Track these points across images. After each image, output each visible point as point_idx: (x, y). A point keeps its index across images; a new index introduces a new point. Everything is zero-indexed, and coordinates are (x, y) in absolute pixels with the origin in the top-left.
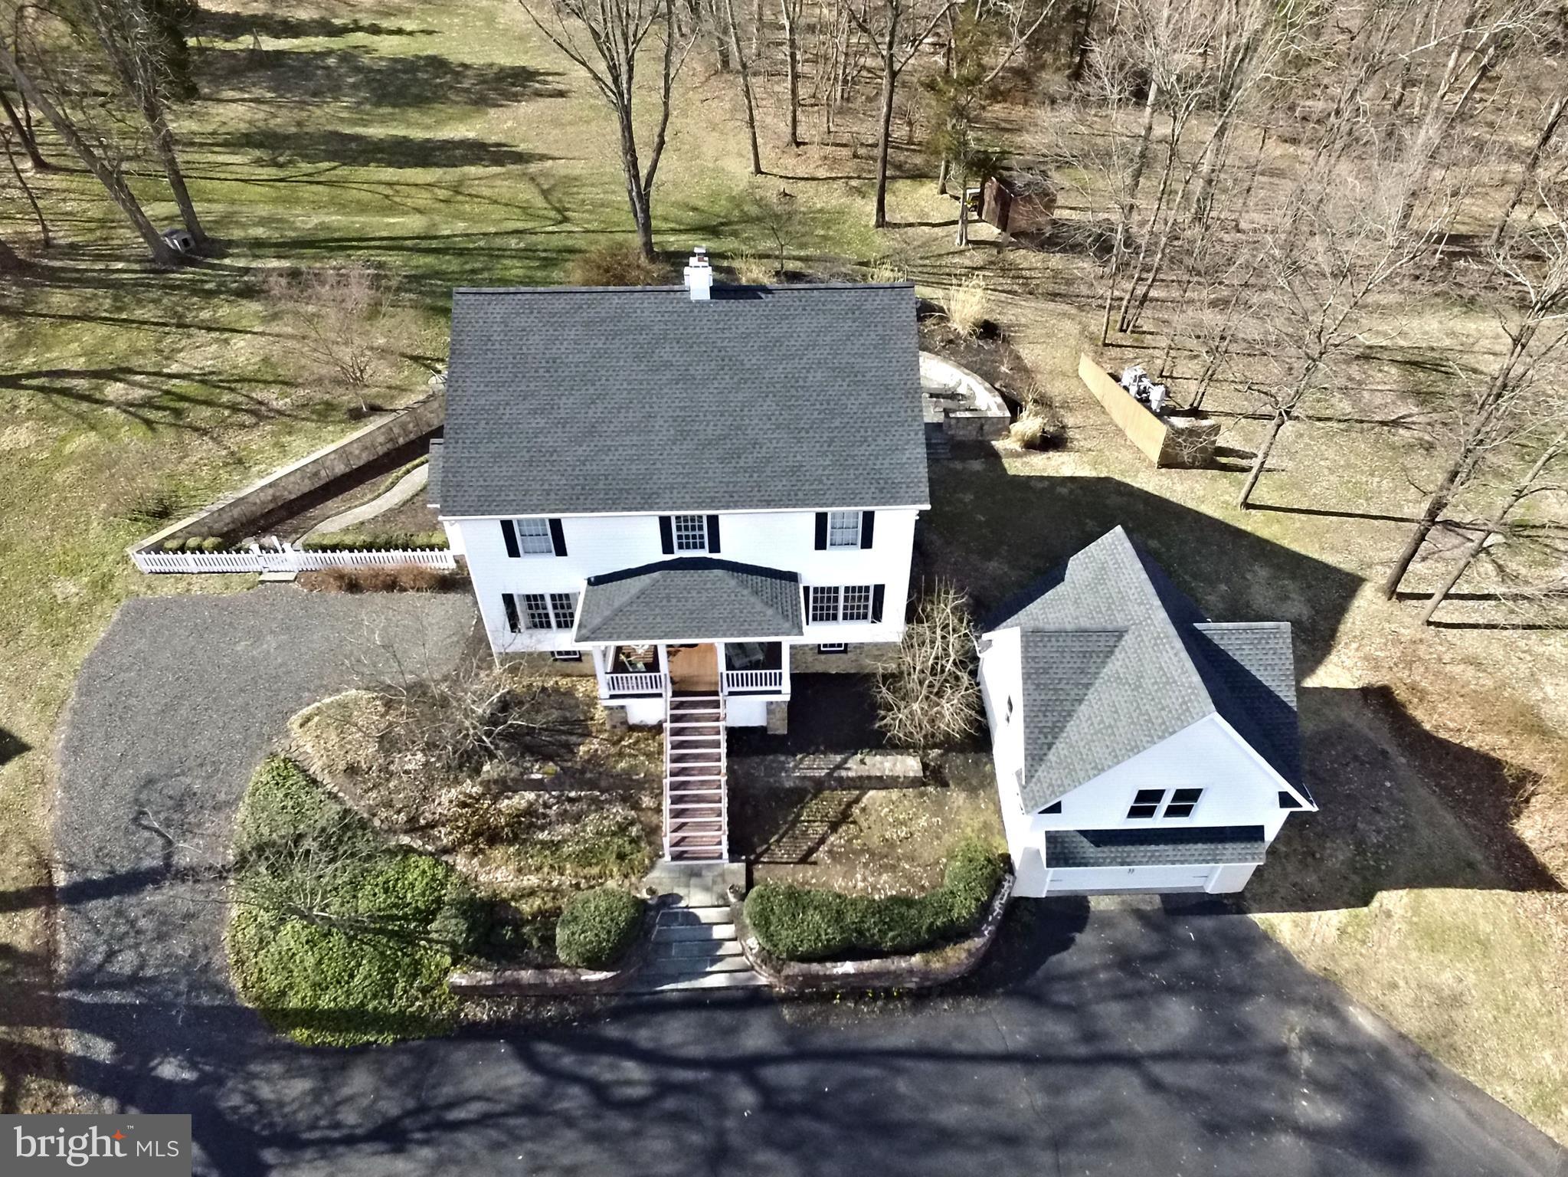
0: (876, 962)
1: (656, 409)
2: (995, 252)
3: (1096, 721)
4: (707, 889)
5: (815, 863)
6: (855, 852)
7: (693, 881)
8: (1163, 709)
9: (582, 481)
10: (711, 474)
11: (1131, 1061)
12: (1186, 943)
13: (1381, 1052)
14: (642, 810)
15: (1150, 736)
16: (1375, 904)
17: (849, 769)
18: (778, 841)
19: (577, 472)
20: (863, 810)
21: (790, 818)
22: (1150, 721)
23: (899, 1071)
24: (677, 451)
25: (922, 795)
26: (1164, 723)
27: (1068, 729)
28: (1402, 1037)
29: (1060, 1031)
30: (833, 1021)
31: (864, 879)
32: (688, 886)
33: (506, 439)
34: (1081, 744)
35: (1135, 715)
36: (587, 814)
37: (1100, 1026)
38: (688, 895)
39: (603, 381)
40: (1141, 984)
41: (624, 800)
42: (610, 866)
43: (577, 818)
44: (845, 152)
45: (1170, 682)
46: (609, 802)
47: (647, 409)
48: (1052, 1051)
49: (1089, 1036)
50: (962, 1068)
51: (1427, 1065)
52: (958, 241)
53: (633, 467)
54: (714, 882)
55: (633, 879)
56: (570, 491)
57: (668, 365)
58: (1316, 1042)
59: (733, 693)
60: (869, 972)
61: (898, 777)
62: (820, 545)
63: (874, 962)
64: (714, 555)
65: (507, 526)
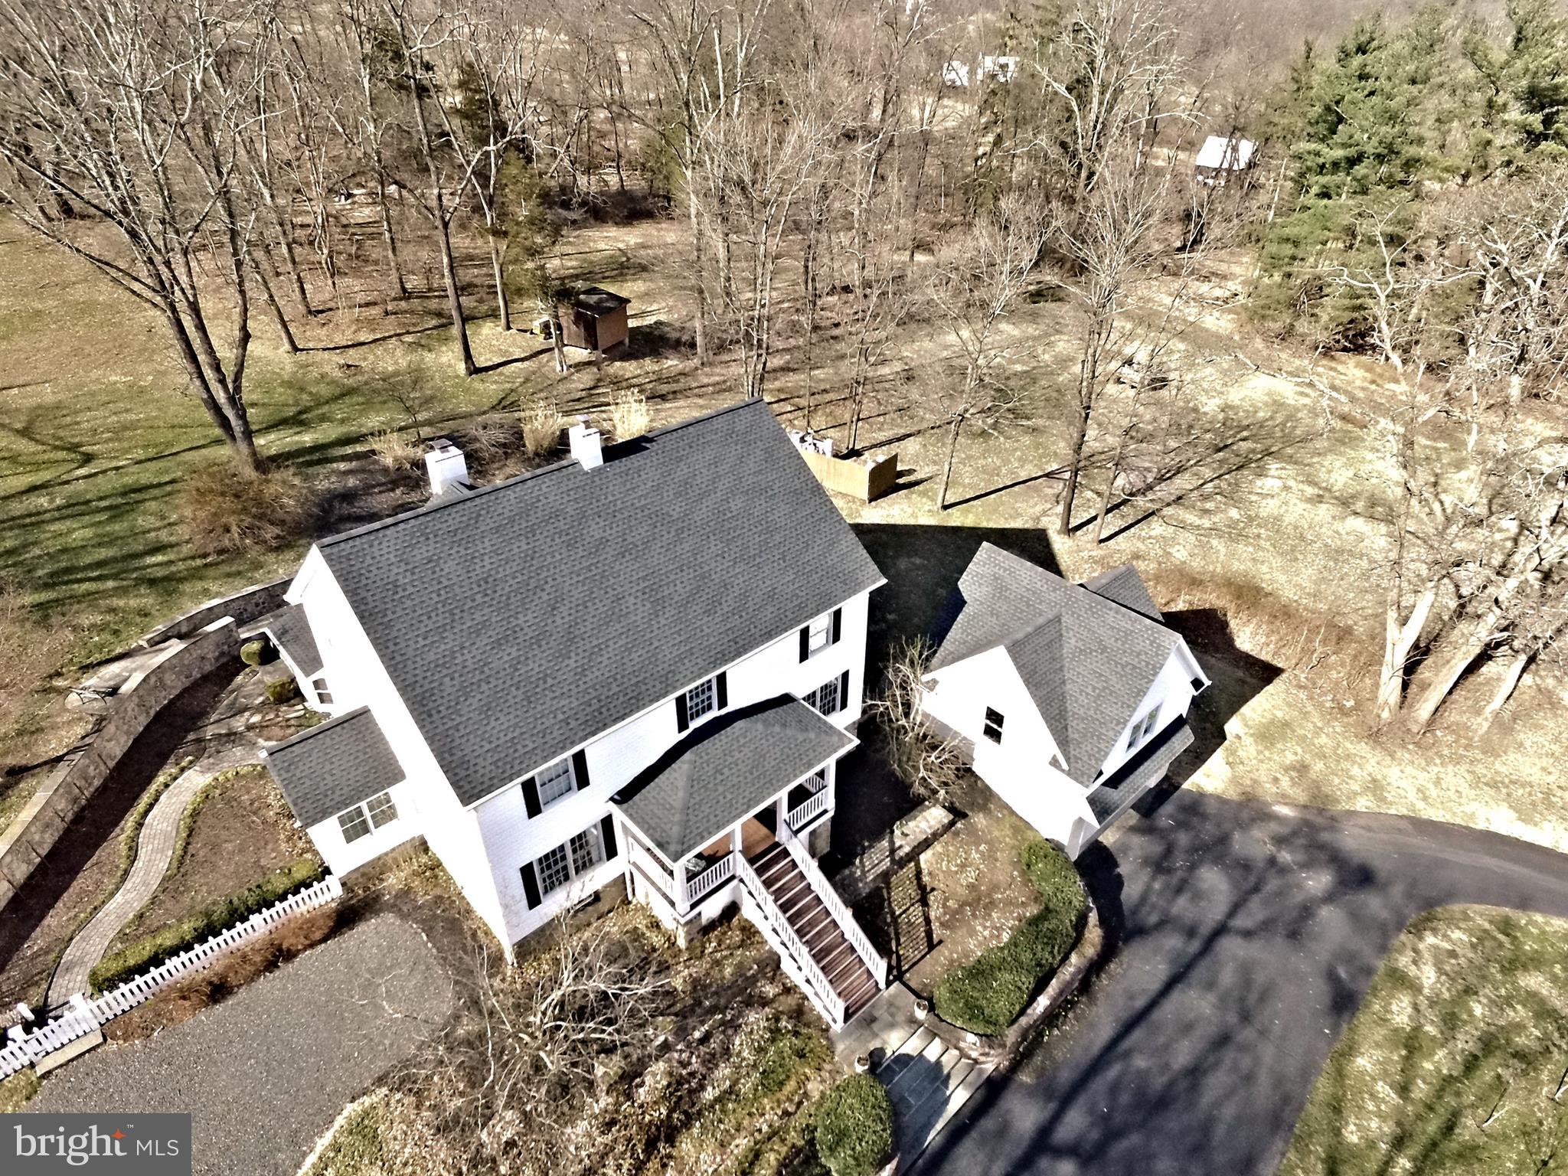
0: (1054, 981)
1: (620, 590)
2: (595, 370)
3: (1089, 690)
4: (892, 1026)
5: (940, 942)
6: (956, 912)
7: (875, 1026)
8: (1139, 654)
9: (594, 694)
10: (707, 631)
11: (1221, 930)
12: (1173, 829)
13: (1306, 823)
14: (773, 1001)
15: (1144, 677)
16: (1228, 736)
17: (901, 847)
18: (898, 944)
19: (582, 687)
20: (930, 873)
21: (889, 920)
22: (1135, 667)
23: (1127, 1054)
24: (663, 622)
25: (957, 834)
26: (1148, 664)
27: (1069, 708)
28: (1305, 807)
29: (1173, 941)
30: (1059, 1054)
31: (985, 928)
32: (875, 1035)
33: (484, 687)
34: (1092, 712)
35: (1119, 669)
36: (729, 1039)
37: (1188, 922)
38: (885, 1042)
39: (551, 583)
40: (1180, 873)
41: (749, 1003)
42: (801, 1071)
43: (726, 1052)
44: (375, 311)
45: (1128, 634)
46: (740, 1014)
47: (612, 593)
48: (1185, 960)
49: (1191, 932)
50: (1156, 1015)
51: (1328, 814)
52: (559, 368)
53: (634, 656)
54: (892, 1015)
55: (827, 1067)
56: (589, 710)
57: (604, 542)
58: (1280, 841)
59: (795, 833)
60: (1054, 992)
61: (938, 830)
62: (804, 658)
63: (1053, 984)
64: (722, 712)
65: (529, 786)
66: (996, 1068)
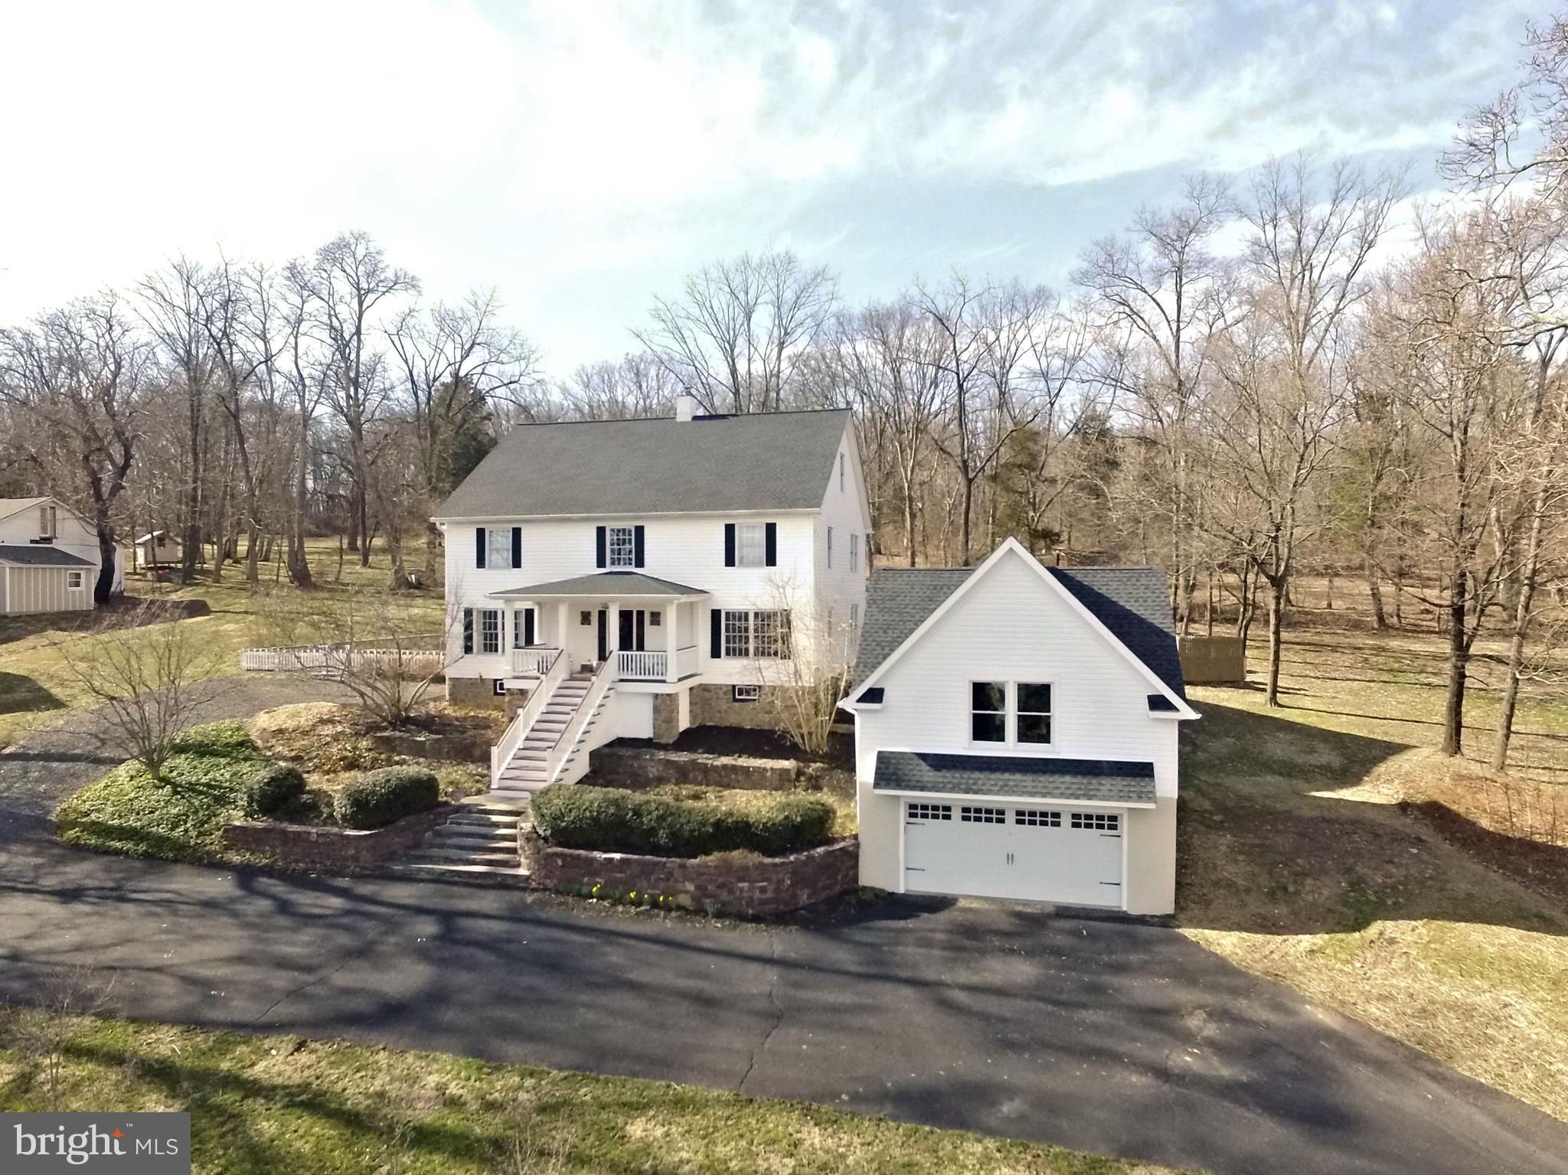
9: (545, 501)
16: (1372, 931)
17: (716, 760)
19: (545, 497)
32: (498, 802)
56: (533, 506)
59: (622, 681)
60: (637, 861)
61: (765, 770)
62: (730, 561)
63: (648, 857)
64: (639, 570)
65: (481, 533)
66: (527, 878)
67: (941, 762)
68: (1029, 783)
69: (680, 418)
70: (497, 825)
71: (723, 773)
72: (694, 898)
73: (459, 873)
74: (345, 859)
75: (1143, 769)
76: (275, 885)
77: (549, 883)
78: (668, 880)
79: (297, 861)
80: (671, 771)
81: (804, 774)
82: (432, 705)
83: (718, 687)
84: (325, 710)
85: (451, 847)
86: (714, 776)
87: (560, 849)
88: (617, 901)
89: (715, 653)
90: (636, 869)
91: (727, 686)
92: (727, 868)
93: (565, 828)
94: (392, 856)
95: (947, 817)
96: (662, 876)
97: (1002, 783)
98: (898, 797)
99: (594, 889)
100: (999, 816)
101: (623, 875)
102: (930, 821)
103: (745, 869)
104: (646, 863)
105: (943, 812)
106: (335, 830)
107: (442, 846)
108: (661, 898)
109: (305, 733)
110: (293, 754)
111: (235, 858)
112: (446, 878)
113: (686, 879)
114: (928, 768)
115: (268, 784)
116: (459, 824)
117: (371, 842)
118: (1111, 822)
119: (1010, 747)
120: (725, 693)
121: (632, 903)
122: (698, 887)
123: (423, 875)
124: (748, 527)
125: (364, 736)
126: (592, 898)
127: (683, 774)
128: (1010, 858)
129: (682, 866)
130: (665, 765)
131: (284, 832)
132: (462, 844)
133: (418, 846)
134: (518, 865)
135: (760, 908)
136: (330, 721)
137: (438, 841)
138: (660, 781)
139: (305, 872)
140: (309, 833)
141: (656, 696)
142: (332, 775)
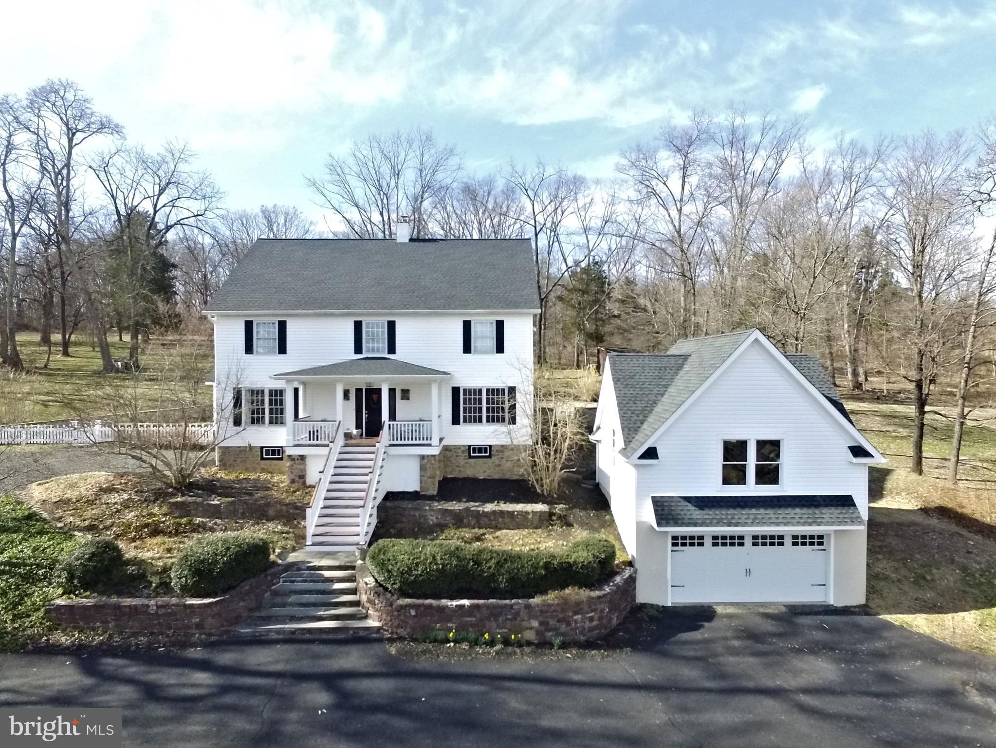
1: (365, 276)
4: (338, 559)
7: (327, 557)
9: (306, 299)
10: (393, 298)
14: (298, 528)
17: (485, 508)
19: (304, 296)
20: (496, 538)
24: (373, 289)
25: (550, 531)
32: (321, 558)
33: (264, 285)
38: (319, 561)
39: (335, 267)
47: (359, 275)
53: (343, 295)
54: (346, 557)
56: (297, 303)
57: (377, 261)
59: (391, 445)
60: (484, 605)
61: (527, 513)
62: (467, 349)
63: (491, 601)
64: (391, 356)
65: (249, 326)
66: (378, 630)
67: (703, 503)
68: (772, 516)
69: (400, 240)
70: (331, 580)
71: (492, 518)
72: (538, 633)
73: (310, 631)
74: (188, 627)
75: (846, 501)
76: (125, 666)
77: (402, 632)
78: (515, 619)
79: (135, 635)
80: (448, 518)
81: (554, 514)
82: (203, 470)
83: (458, 447)
84: (102, 479)
85: (292, 604)
86: (484, 520)
87: (408, 601)
88: (475, 643)
89: (456, 421)
90: (485, 612)
91: (464, 446)
92: (565, 604)
93: (414, 582)
94: (238, 620)
95: (701, 544)
96: (509, 617)
97: (752, 517)
98: (667, 532)
99: (451, 635)
100: (739, 541)
101: (474, 619)
102: (687, 548)
103: (578, 604)
104: (495, 607)
105: (697, 541)
106: (174, 600)
107: (284, 605)
108: (513, 637)
109: (90, 503)
110: (87, 523)
111: (63, 639)
112: (298, 636)
113: (532, 616)
114: (694, 508)
115: (89, 559)
116: (293, 582)
117: (215, 609)
118: (818, 540)
119: (751, 488)
120: (463, 452)
121: (486, 643)
122: (541, 624)
123: (274, 636)
124: (481, 323)
125: (154, 502)
126: (449, 642)
127: (459, 520)
128: (748, 572)
129: (528, 607)
130: (443, 514)
131: (118, 607)
132: (304, 601)
133: (258, 608)
134: (366, 617)
135: (589, 634)
136: (110, 490)
137: (278, 600)
138: (441, 527)
139: (150, 647)
140: (148, 606)
141: (423, 457)
142: (138, 542)
